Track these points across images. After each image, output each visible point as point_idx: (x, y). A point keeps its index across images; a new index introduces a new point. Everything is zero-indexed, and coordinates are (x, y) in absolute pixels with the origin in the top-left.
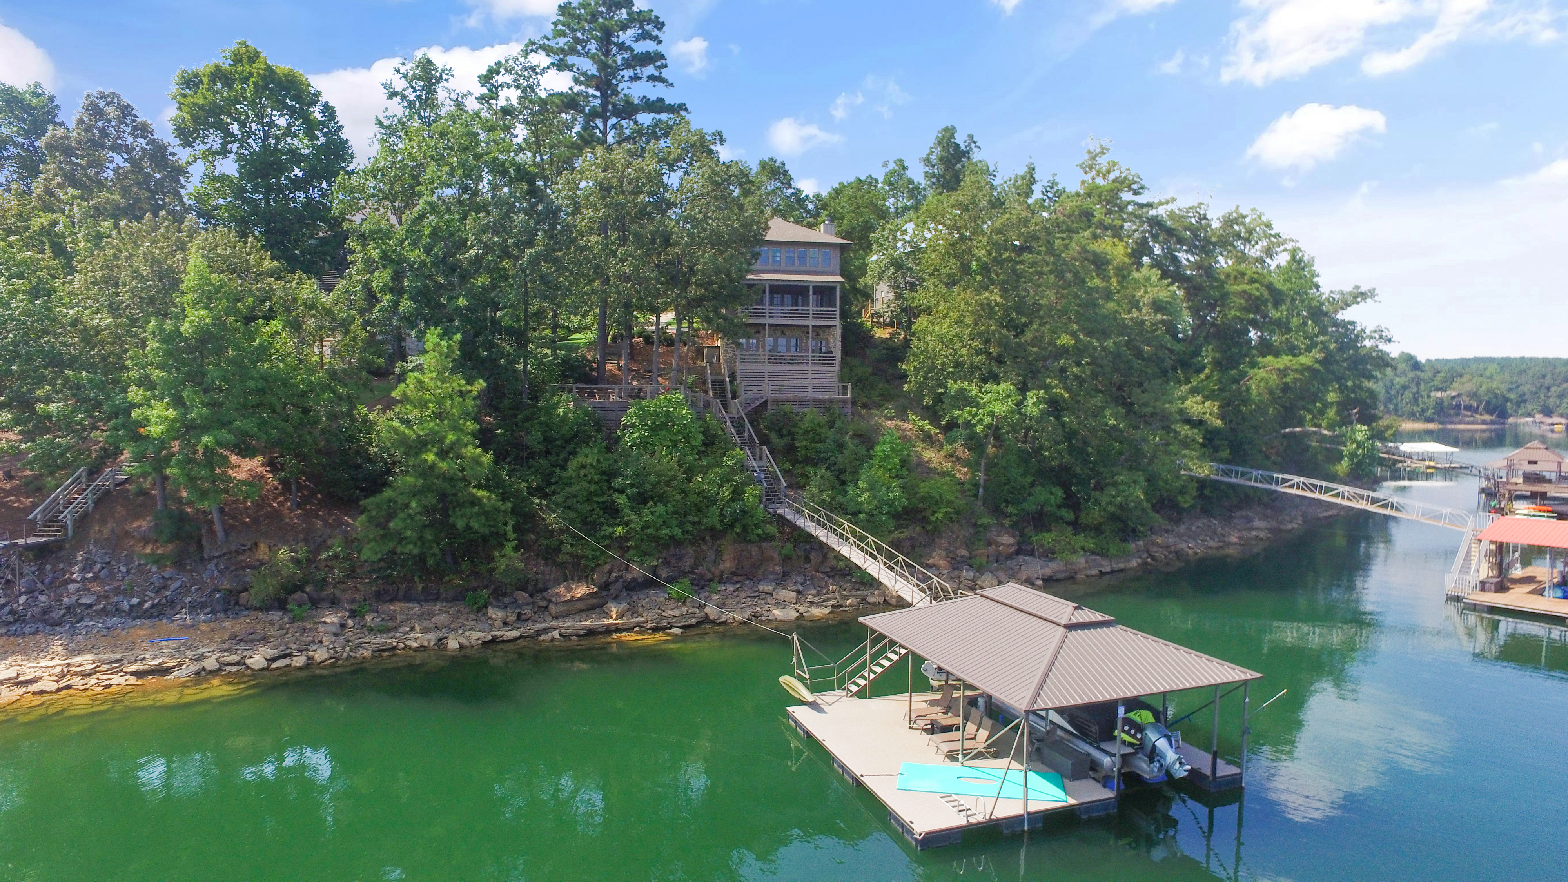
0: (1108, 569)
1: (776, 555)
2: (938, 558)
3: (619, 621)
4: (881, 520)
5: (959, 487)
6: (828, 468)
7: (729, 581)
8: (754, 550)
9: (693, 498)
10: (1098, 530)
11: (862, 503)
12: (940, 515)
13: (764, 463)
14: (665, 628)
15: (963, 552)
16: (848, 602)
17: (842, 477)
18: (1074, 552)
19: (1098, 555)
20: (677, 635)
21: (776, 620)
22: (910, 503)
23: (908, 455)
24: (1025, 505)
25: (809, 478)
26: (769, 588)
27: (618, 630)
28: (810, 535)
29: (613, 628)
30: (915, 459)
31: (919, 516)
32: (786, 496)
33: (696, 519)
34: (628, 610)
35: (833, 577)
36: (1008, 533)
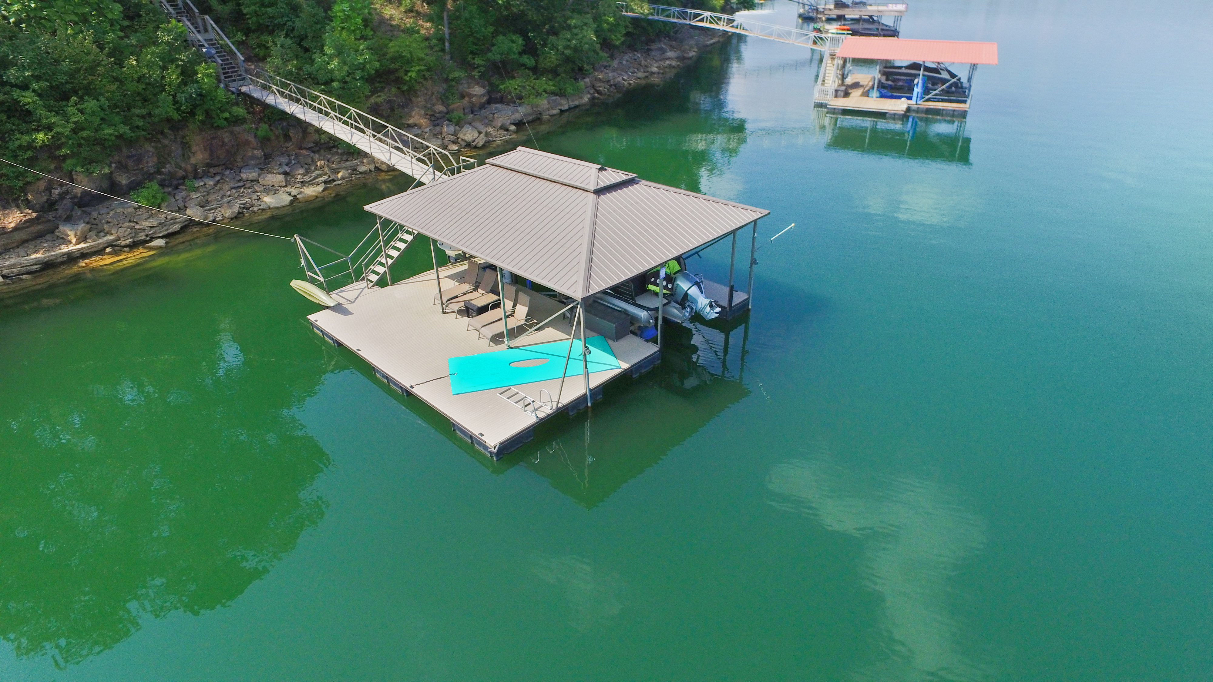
0: (566, 107)
1: (251, 139)
2: (417, 117)
3: (79, 246)
4: (356, 87)
5: (427, 43)
6: (287, 36)
7: (206, 174)
8: (226, 137)
9: (132, 87)
10: (554, 72)
11: (332, 71)
12: (413, 74)
13: (212, 35)
14: (145, 242)
15: (440, 108)
16: (340, 175)
17: (304, 43)
18: (538, 95)
19: (557, 95)
20: (160, 248)
21: (269, 208)
22: (381, 66)
23: (370, 13)
24: (490, 56)
25: (268, 48)
26: (253, 175)
27: (84, 255)
28: (284, 113)
29: (77, 254)
30: (376, 17)
31: (392, 77)
32: (248, 71)
33: (144, 111)
34: (90, 230)
35: (318, 152)
36: (478, 84)
